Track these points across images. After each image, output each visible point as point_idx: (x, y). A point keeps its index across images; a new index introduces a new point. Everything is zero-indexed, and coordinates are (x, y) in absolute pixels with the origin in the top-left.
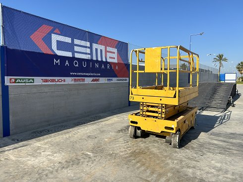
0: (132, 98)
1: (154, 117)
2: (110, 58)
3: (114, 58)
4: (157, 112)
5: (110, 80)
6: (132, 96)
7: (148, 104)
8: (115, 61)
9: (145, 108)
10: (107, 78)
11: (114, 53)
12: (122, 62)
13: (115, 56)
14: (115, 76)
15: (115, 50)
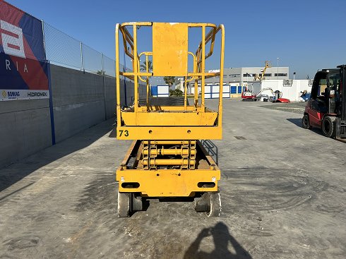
0: (124, 133)
1: (169, 167)
2: (10, 45)
3: (18, 48)
4: (179, 157)
5: (13, 94)
6: (124, 128)
7: (159, 143)
8: (21, 53)
9: (153, 152)
10: (7, 91)
11: (17, 36)
12: (35, 58)
13: (20, 42)
14: (24, 86)
15: (19, 31)
